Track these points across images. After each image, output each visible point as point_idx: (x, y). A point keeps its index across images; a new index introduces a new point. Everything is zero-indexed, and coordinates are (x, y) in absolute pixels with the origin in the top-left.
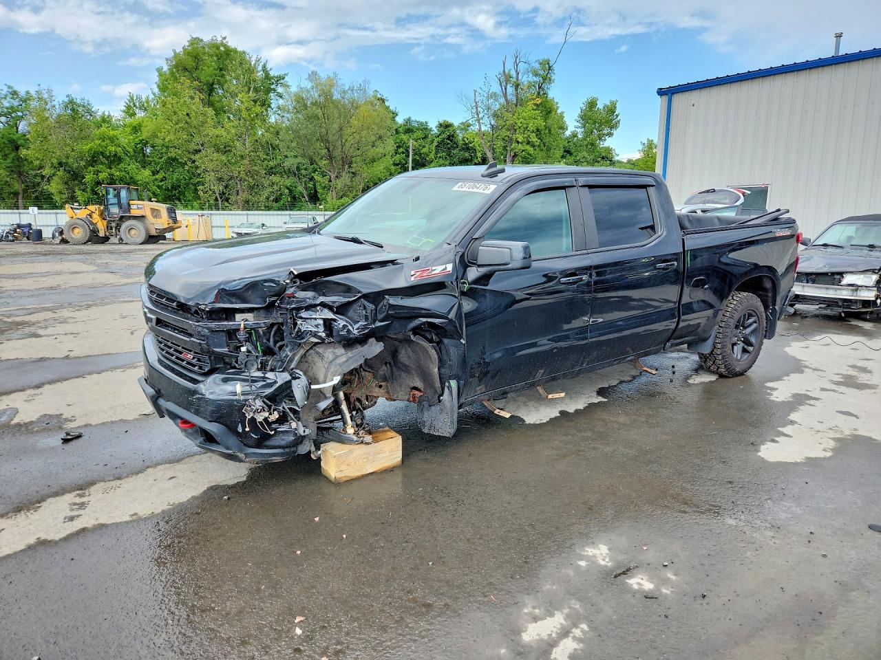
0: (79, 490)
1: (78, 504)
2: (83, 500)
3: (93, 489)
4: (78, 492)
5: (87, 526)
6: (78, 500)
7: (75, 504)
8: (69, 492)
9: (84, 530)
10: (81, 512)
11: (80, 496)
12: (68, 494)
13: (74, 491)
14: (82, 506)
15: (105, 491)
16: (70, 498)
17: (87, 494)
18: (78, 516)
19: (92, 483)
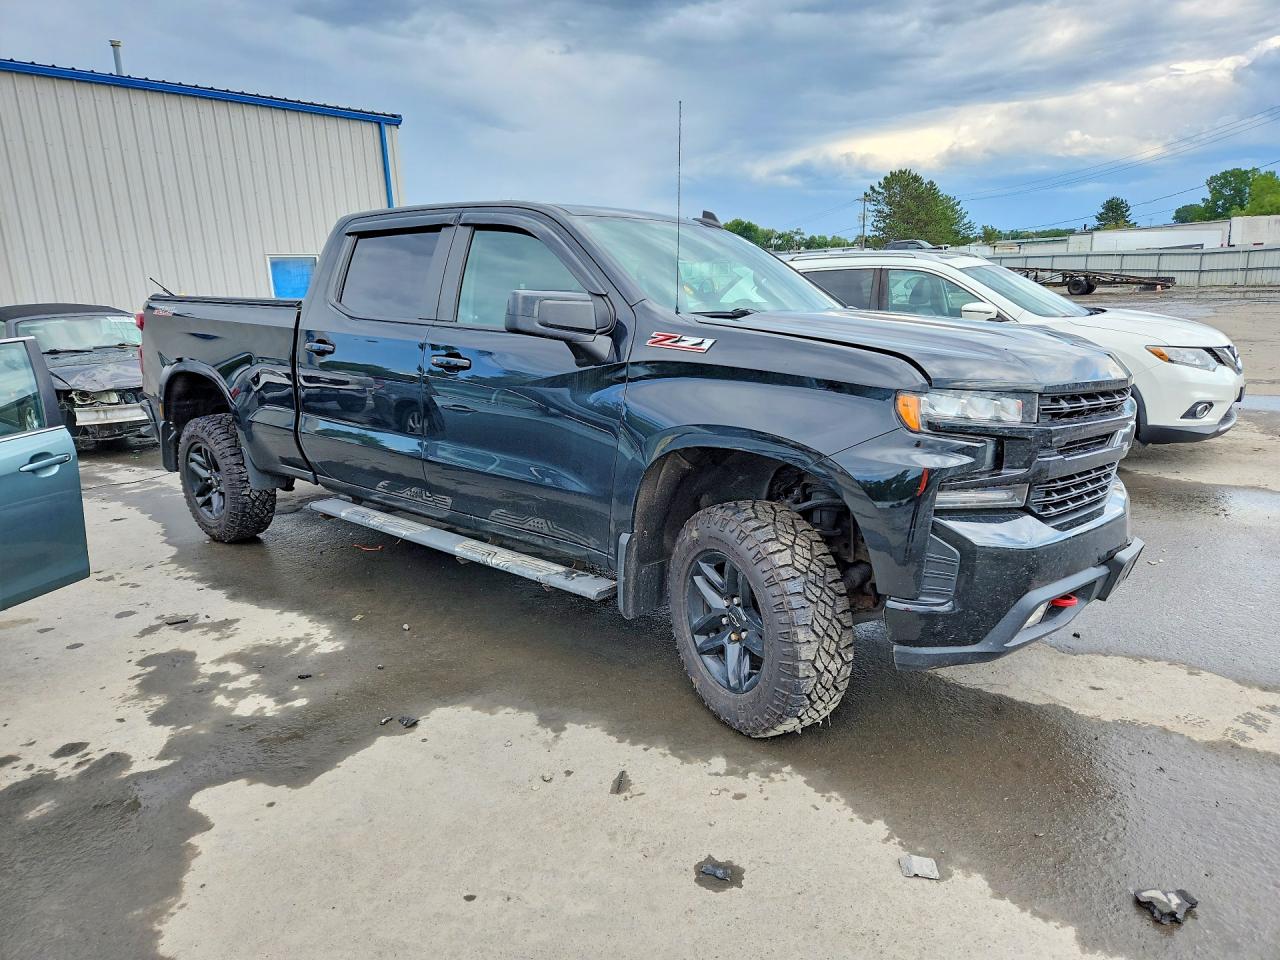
0: (1239, 748)
1: (1254, 724)
2: (1243, 728)
3: (1214, 736)
4: (1242, 744)
5: (1259, 691)
6: (1250, 731)
7: (1258, 727)
8: (1256, 752)
9: (1265, 689)
10: (1255, 711)
11: (1243, 737)
12: (1259, 749)
13: (1246, 750)
14: (1249, 719)
15: (1201, 723)
16: (1260, 742)
17: (1230, 733)
18: (1262, 709)
19: (1211, 746)
